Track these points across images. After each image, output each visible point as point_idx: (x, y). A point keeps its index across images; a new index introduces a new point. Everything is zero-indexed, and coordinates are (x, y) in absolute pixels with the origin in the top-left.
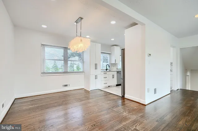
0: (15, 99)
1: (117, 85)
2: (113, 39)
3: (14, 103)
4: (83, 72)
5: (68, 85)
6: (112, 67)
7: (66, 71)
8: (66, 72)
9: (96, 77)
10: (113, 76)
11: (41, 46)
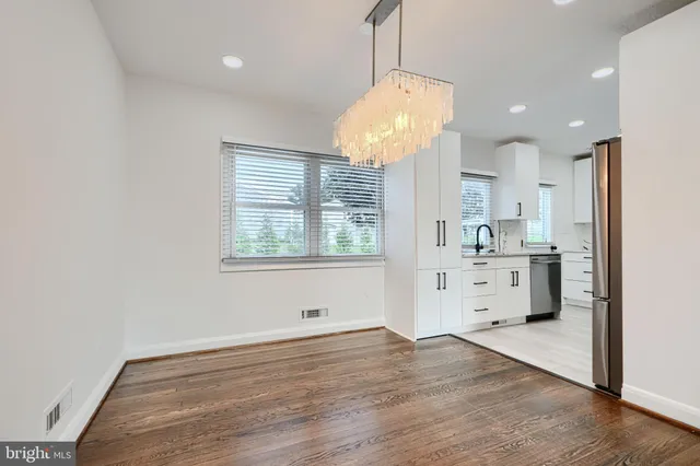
0: (127, 363)
1: (531, 319)
2: (517, 109)
3: (118, 384)
4: (381, 257)
5: (323, 313)
6: (502, 235)
7: (314, 252)
8: (314, 258)
9: (441, 282)
10: (515, 274)
11: (222, 149)
